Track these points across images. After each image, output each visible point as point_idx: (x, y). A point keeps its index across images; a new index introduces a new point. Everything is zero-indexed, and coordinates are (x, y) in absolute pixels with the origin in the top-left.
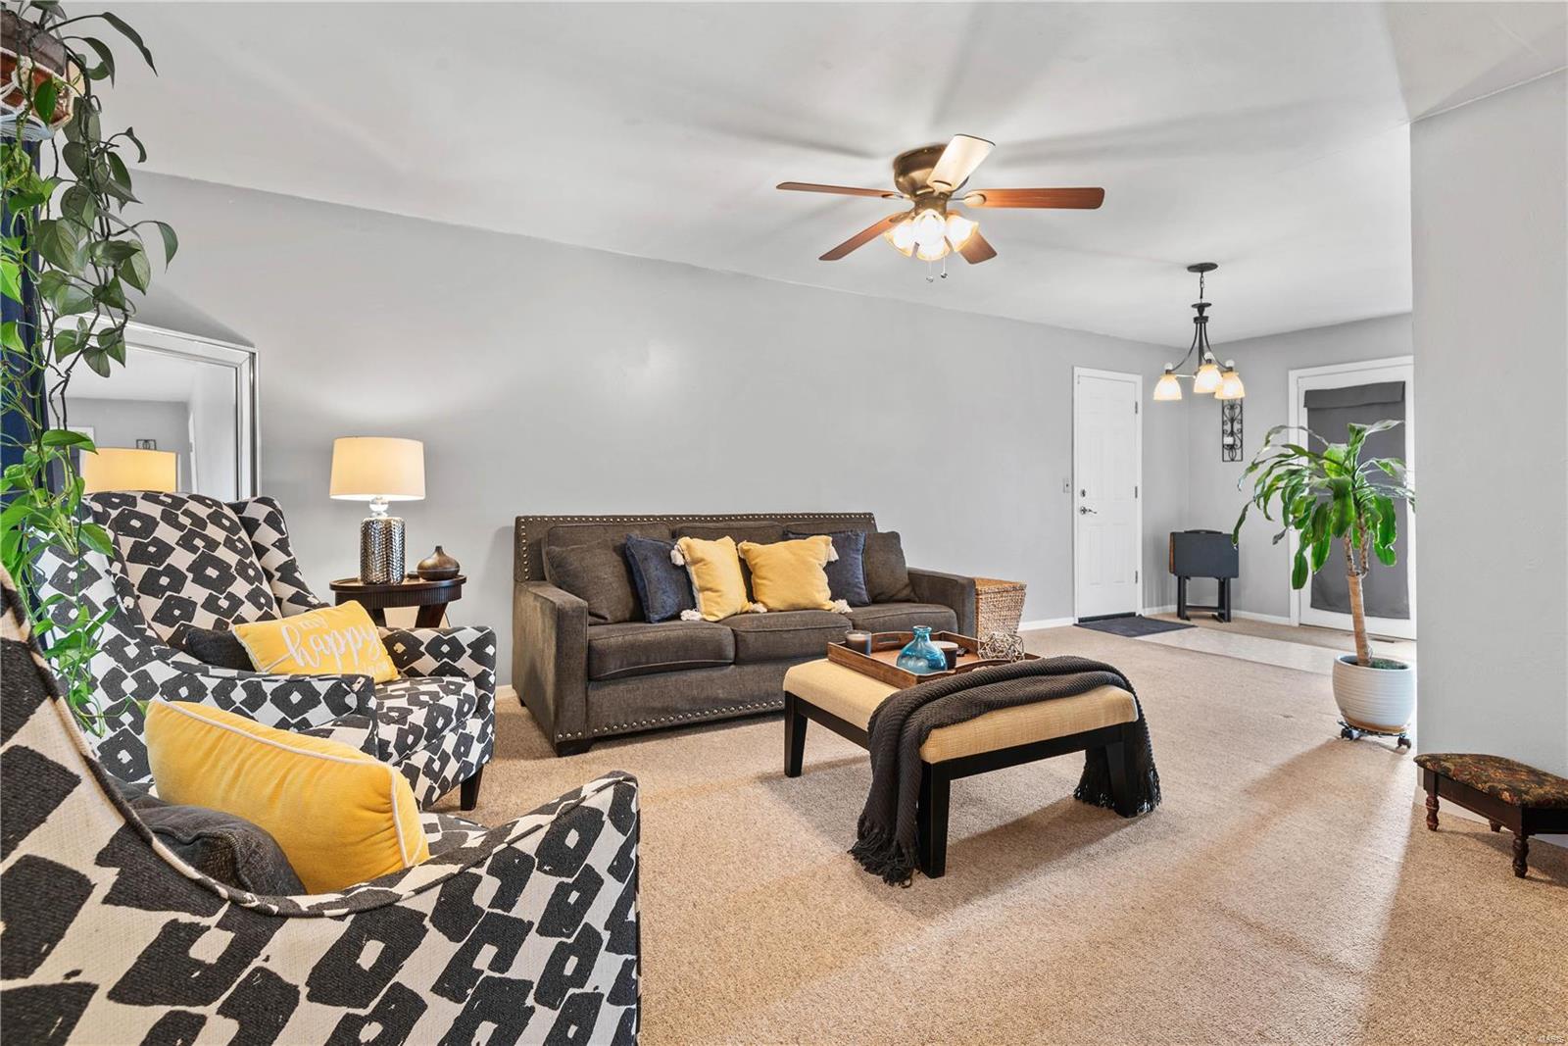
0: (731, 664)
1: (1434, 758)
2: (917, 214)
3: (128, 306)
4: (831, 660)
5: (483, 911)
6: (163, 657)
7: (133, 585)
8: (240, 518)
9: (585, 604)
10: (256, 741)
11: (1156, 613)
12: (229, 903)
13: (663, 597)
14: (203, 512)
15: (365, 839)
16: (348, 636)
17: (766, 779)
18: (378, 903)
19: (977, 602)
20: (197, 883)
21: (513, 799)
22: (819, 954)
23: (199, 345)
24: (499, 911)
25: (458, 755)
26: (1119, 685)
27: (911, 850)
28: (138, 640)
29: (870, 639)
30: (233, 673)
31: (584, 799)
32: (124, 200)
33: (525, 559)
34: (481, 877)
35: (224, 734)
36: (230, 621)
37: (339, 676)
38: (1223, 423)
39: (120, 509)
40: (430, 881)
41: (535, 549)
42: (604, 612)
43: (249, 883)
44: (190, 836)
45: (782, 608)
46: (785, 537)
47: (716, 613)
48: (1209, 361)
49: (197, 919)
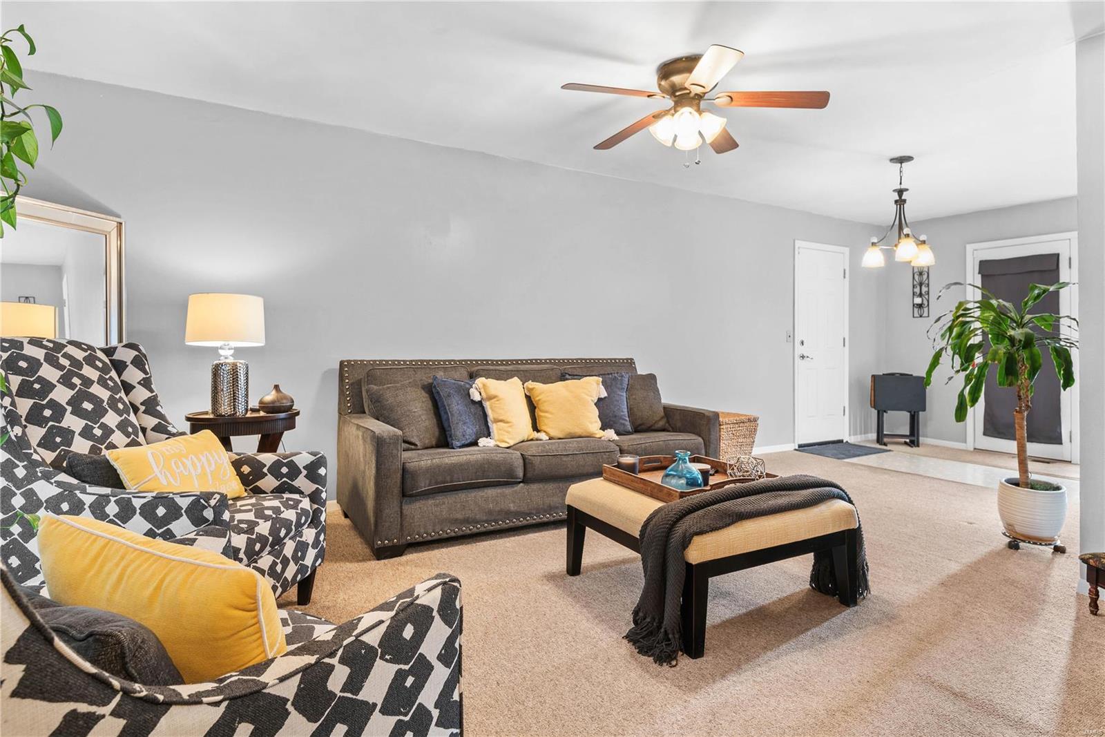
0: (520, 482)
1: (1095, 556)
2: (676, 111)
3: (19, 177)
4: (606, 479)
5: (336, 695)
6: (47, 477)
7: (21, 417)
8: (110, 360)
9: (400, 432)
10: (136, 550)
11: (859, 440)
12: (121, 693)
13: (463, 427)
14: (79, 355)
15: (233, 635)
16: (204, 460)
17: (551, 578)
18: (248, 691)
19: (720, 431)
20: (93, 676)
21: (342, 595)
22: (605, 724)
23: (73, 215)
24: (349, 695)
25: (296, 559)
26: (842, 498)
27: (677, 636)
28: (25, 463)
29: (637, 461)
30: (107, 491)
31: (417, 597)
32: (15, 87)
33: (348, 396)
34: (334, 666)
35: (107, 544)
36: (103, 447)
37: (198, 493)
38: (914, 286)
39: (9, 352)
40: (291, 670)
41: (357, 386)
42: (414, 440)
43: (136, 674)
44: (83, 633)
45: (562, 437)
46: (563, 378)
47: (508, 440)
48: (907, 236)
49: (93, 709)
